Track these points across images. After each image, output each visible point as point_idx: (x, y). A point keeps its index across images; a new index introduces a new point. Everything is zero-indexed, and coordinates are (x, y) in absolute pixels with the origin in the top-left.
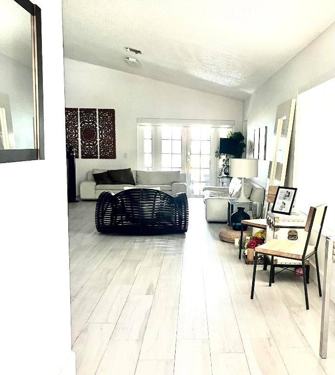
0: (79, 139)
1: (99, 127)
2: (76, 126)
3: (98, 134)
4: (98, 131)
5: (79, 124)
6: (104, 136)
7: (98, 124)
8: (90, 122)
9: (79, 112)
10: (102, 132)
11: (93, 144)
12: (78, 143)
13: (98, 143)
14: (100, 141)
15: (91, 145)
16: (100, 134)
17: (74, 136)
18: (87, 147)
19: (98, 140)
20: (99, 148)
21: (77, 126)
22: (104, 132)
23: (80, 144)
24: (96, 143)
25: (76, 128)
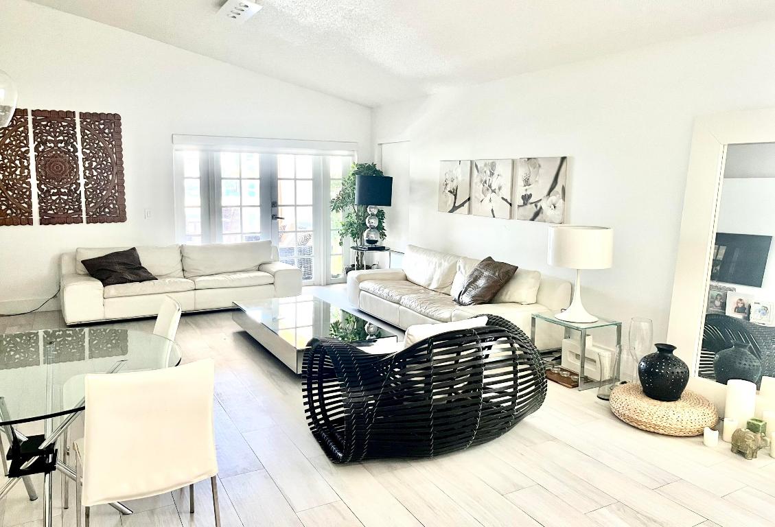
0: (33, 181)
1: (84, 153)
2: (23, 150)
3: (81, 169)
4: (80, 163)
5: (32, 145)
6: (95, 173)
7: (79, 147)
8: (61, 142)
9: (30, 118)
10: (91, 164)
11: (70, 190)
12: (29, 190)
13: (82, 189)
14: (86, 184)
15: (64, 194)
16: (86, 169)
17: (18, 172)
18: (54, 198)
19: (82, 181)
20: (83, 200)
21: (27, 152)
22: (94, 164)
23: (35, 191)
24: (76, 189)
25: (24, 156)
